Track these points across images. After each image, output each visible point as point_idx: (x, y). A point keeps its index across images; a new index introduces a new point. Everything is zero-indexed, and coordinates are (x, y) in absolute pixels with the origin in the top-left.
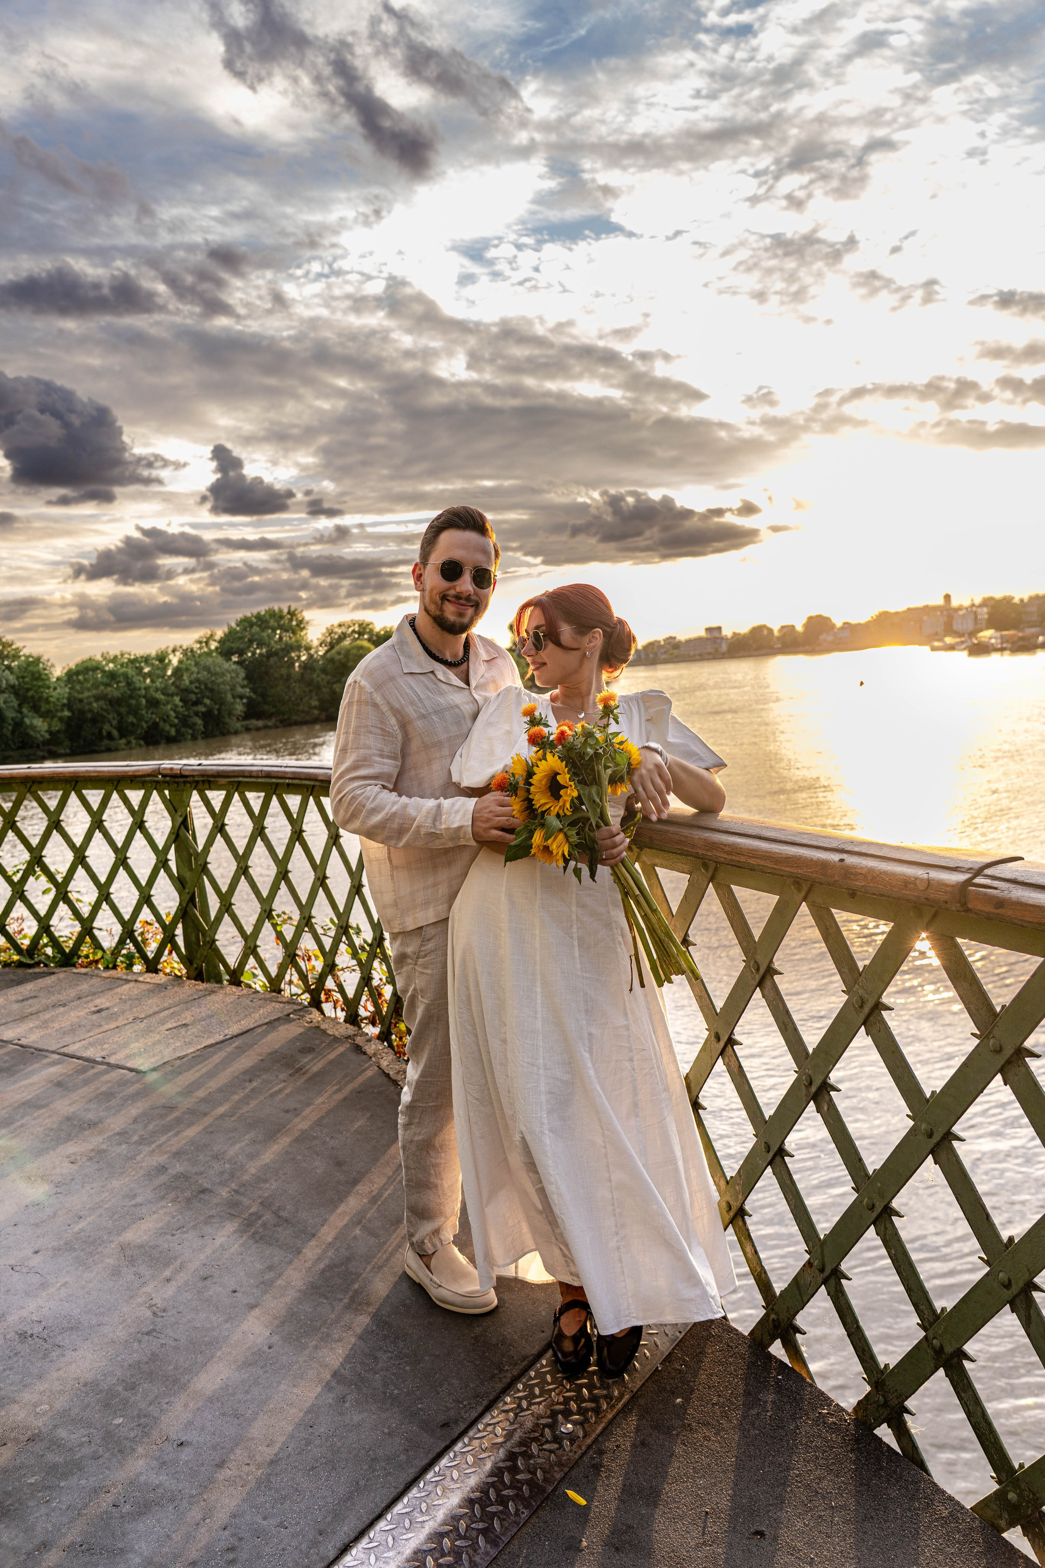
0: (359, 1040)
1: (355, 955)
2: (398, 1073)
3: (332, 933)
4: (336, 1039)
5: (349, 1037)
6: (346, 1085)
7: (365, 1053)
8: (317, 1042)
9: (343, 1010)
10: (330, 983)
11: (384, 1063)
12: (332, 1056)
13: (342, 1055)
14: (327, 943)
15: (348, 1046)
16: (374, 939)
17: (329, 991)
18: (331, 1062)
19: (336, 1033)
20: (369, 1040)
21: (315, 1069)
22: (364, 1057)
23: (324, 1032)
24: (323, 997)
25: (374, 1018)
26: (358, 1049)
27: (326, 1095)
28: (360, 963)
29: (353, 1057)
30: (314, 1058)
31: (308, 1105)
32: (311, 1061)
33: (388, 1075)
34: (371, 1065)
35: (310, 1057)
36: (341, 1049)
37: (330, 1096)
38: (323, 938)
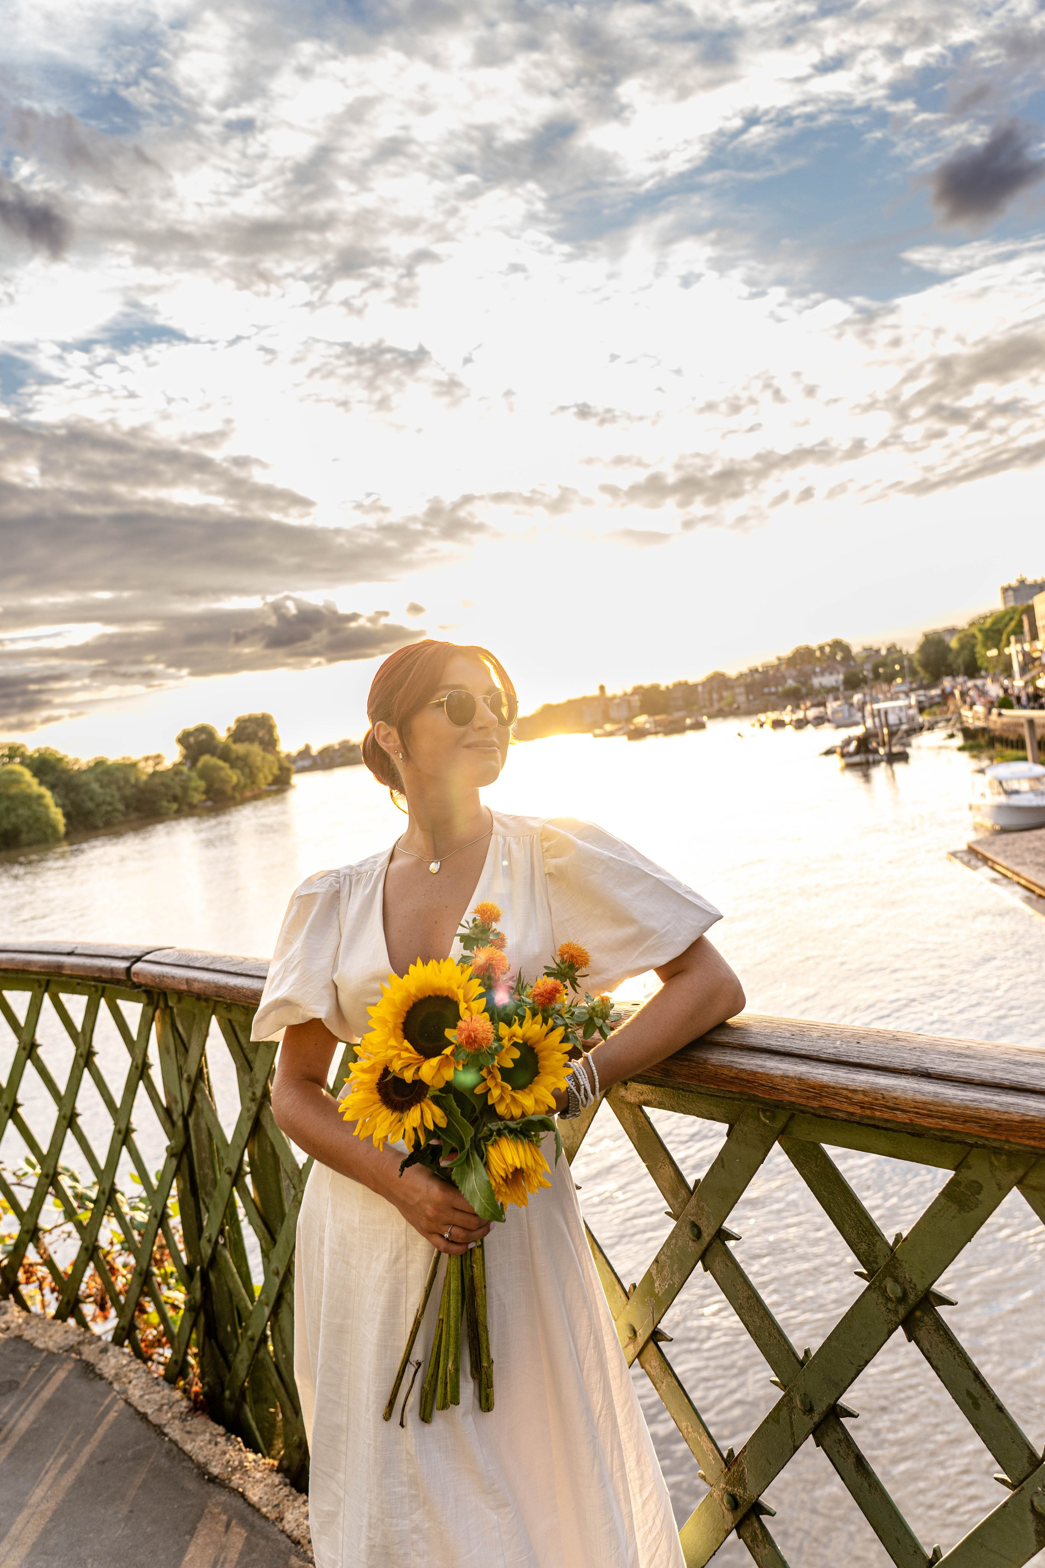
0: (89, 1353)
1: (70, 1214)
2: (160, 1410)
3: (33, 1181)
4: (51, 1357)
5: (70, 1349)
6: (78, 1451)
7: (101, 1377)
8: (22, 1368)
9: (53, 1290)
10: (32, 1255)
11: (135, 1393)
12: (47, 1394)
13: (64, 1386)
14: (24, 1198)
15: (70, 1366)
16: (101, 1192)
17: (31, 1265)
18: (49, 1406)
19: (51, 1345)
20: (104, 1350)
21: (23, 1425)
22: (100, 1386)
23: (30, 1345)
24: (21, 1276)
25: (103, 1299)
26: (89, 1370)
27: (48, 1479)
28: (79, 1226)
29: (83, 1388)
30: (20, 1403)
31: (20, 1507)
32: (14, 1409)
33: (144, 1417)
34: (114, 1401)
35: (13, 1401)
36: (62, 1375)
37: (56, 1480)
38: (15, 1189)
